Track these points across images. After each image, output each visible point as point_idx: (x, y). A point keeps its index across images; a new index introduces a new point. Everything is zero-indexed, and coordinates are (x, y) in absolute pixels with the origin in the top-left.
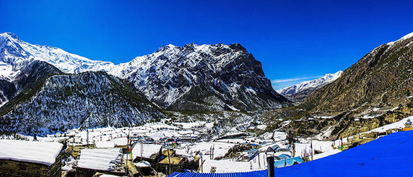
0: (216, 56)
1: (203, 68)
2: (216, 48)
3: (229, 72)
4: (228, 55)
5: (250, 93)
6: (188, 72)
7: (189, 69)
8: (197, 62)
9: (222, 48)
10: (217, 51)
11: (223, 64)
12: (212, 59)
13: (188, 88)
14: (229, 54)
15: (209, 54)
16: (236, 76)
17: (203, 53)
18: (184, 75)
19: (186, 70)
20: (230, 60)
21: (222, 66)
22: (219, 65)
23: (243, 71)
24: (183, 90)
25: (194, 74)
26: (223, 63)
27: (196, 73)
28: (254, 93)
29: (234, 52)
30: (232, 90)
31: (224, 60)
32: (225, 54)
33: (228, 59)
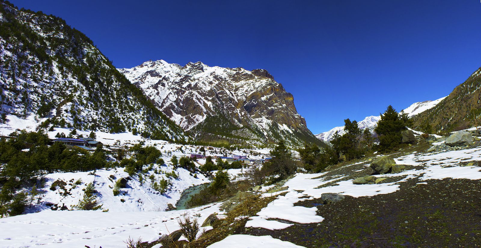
0: (234, 82)
1: (219, 93)
2: (235, 72)
3: (255, 103)
4: (252, 82)
5: (286, 132)
6: (199, 96)
7: (201, 92)
8: (211, 85)
9: (243, 72)
10: (236, 76)
12: (230, 85)
13: (201, 117)
14: (252, 80)
15: (225, 78)
16: (265, 109)
17: (218, 76)
18: (194, 99)
19: (197, 94)
20: (255, 88)
21: (246, 95)
23: (274, 103)
24: (195, 120)
25: (208, 100)
26: (246, 91)
27: (210, 98)
28: (291, 132)
29: (259, 80)
30: (263, 127)
31: (247, 87)
32: (248, 81)
33: (252, 86)
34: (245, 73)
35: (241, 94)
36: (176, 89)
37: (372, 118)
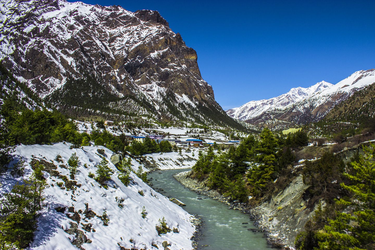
0: (107, 27)
1: (85, 45)
2: (109, 13)
3: (141, 61)
4: (136, 30)
5: (186, 106)
6: (54, 49)
7: (55, 42)
8: (71, 31)
9: (121, 14)
10: (111, 19)
11: (128, 45)
12: (102, 32)
13: (57, 80)
14: (136, 27)
15: (94, 22)
16: (156, 71)
17: (82, 17)
18: (45, 53)
19: (49, 44)
20: (140, 39)
21: (126, 48)
22: (118, 45)
23: (169, 63)
24: (48, 85)
25: (69, 55)
26: (128, 42)
27: (72, 52)
28: (193, 105)
29: (147, 26)
30: (153, 97)
31: (128, 37)
32: (129, 27)
33: (136, 36)
34: (125, 15)
35: (119, 48)
36: (12, 34)
37: (299, 90)
